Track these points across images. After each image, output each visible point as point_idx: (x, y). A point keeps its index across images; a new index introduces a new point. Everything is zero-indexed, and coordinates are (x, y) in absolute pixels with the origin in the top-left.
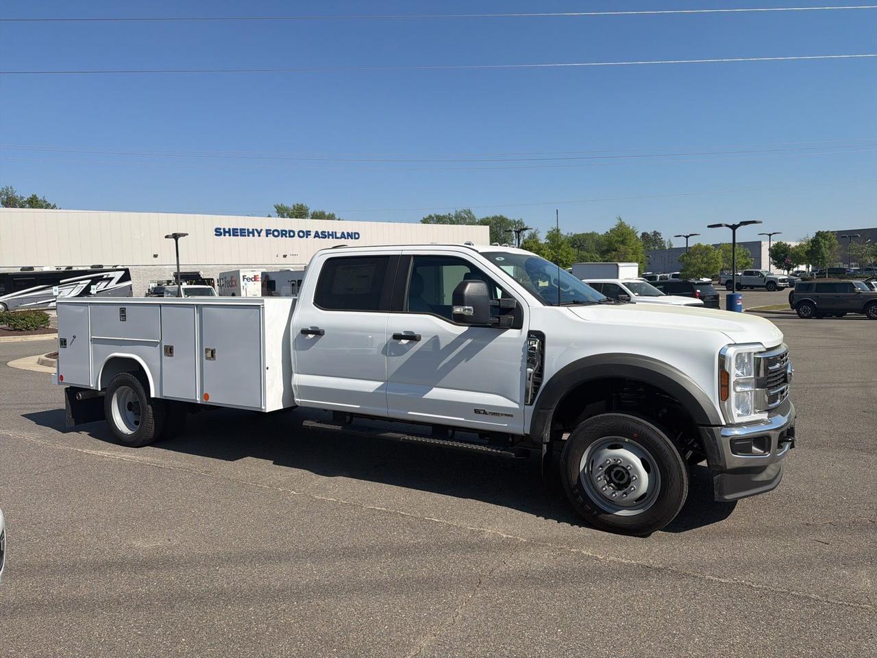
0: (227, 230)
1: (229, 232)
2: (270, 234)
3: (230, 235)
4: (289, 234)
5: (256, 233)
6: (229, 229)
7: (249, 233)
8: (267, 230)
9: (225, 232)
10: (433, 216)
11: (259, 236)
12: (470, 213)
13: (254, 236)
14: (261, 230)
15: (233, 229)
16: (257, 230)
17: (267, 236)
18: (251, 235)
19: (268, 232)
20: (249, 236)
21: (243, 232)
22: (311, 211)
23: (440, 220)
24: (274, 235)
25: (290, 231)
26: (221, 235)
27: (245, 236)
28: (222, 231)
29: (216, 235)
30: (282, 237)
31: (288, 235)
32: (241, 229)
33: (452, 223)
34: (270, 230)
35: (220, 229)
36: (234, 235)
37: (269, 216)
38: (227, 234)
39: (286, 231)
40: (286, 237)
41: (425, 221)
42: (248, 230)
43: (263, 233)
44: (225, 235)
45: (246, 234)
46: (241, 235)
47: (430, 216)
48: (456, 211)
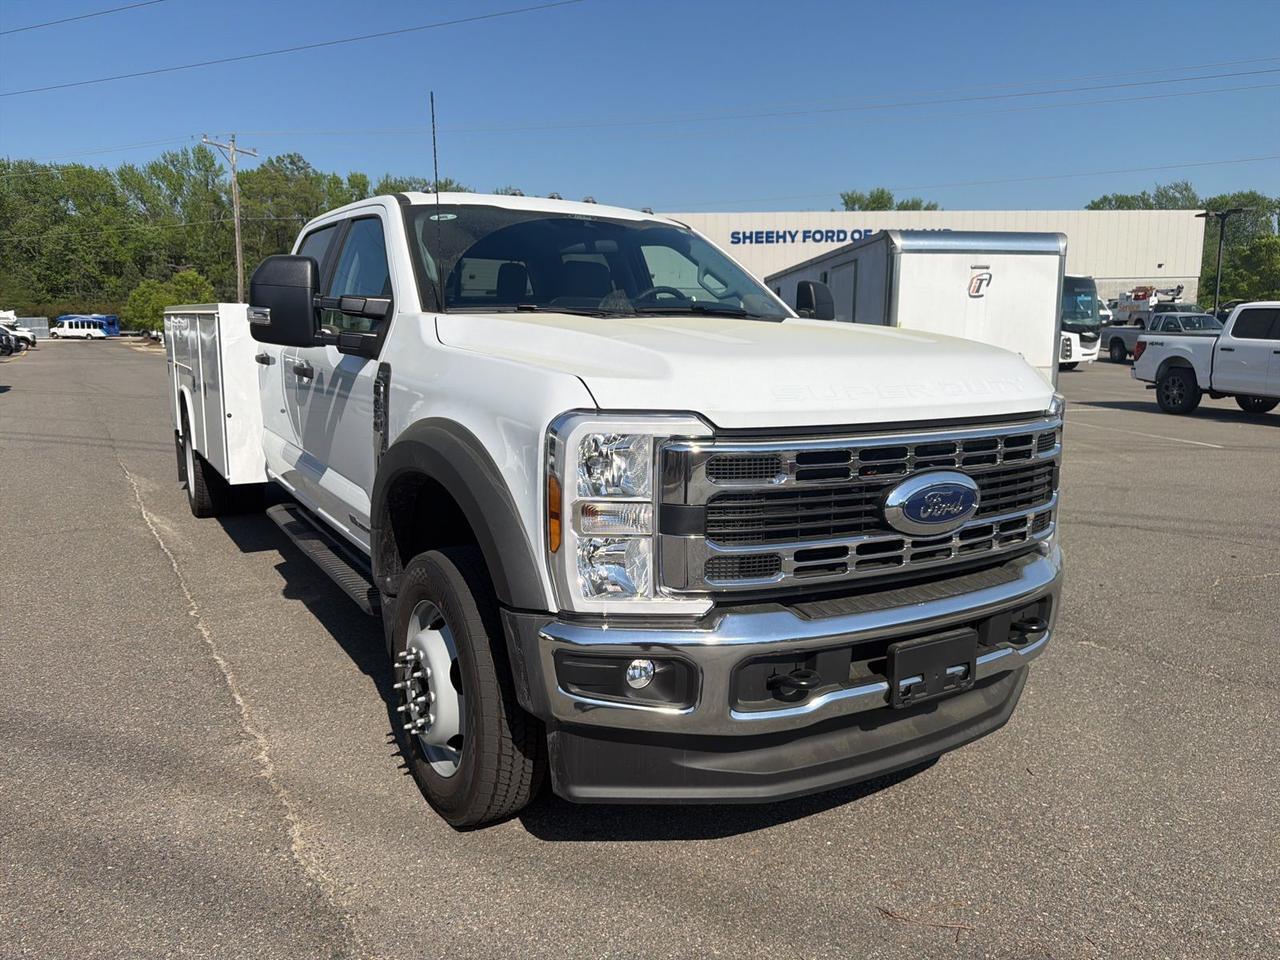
0: (748, 234)
1: (751, 237)
2: (809, 237)
3: (751, 242)
4: (838, 236)
5: (788, 238)
6: (751, 233)
7: (778, 237)
8: (805, 232)
9: (745, 237)
10: (1110, 197)
11: (793, 241)
12: (1187, 188)
13: (785, 241)
14: (797, 232)
15: (757, 233)
16: (790, 232)
17: (804, 241)
18: (781, 240)
19: (806, 235)
20: (777, 242)
21: (771, 237)
22: (897, 200)
23: (1123, 203)
24: (815, 240)
25: (839, 232)
26: (738, 242)
27: (772, 242)
28: (741, 236)
29: (733, 242)
30: (826, 241)
31: (835, 238)
32: (767, 233)
33: (1148, 207)
34: (810, 232)
35: (738, 233)
36: (757, 242)
37: (832, 210)
38: (748, 241)
39: (833, 232)
40: (833, 241)
41: (1095, 206)
42: (778, 232)
43: (799, 237)
44: (744, 242)
45: (775, 239)
46: (767, 242)
47: (1105, 198)
48: (1158, 188)
